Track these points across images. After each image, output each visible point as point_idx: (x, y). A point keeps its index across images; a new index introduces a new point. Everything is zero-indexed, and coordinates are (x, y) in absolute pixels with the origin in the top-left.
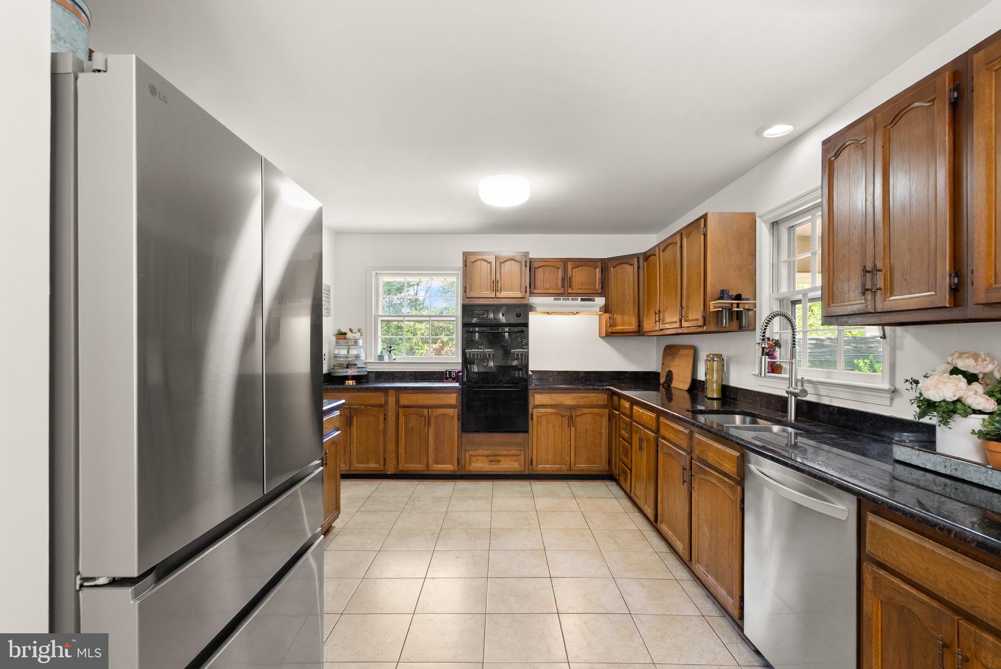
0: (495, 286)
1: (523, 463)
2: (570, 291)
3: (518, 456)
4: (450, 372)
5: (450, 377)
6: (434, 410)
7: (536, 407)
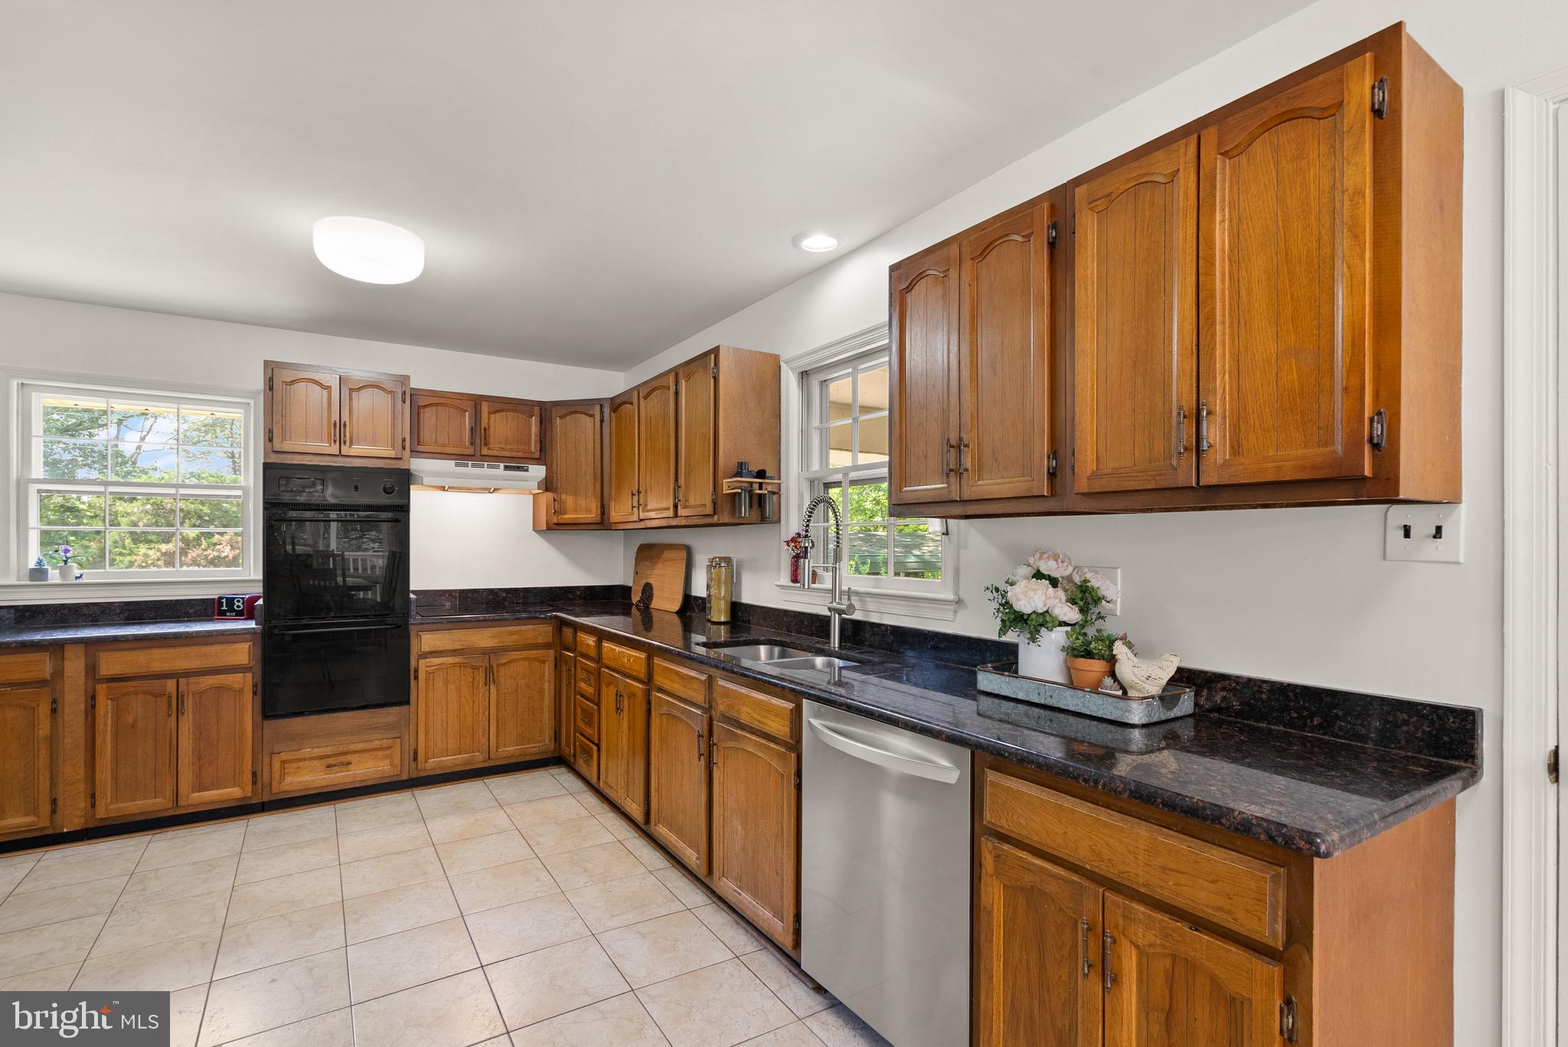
0: (339, 432)
1: (397, 760)
2: (485, 451)
3: (388, 748)
4: (231, 601)
5: (231, 608)
6: (192, 680)
7: (424, 655)
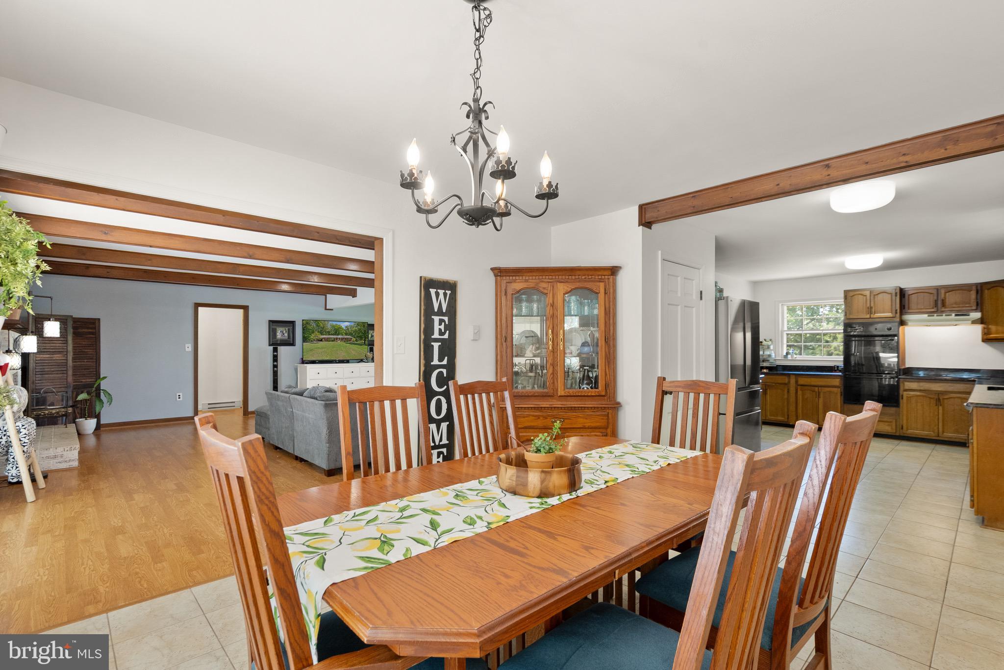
0: (870, 310)
1: (894, 427)
2: (943, 309)
3: (891, 422)
4: (838, 367)
5: (838, 370)
6: (822, 388)
7: (906, 390)
